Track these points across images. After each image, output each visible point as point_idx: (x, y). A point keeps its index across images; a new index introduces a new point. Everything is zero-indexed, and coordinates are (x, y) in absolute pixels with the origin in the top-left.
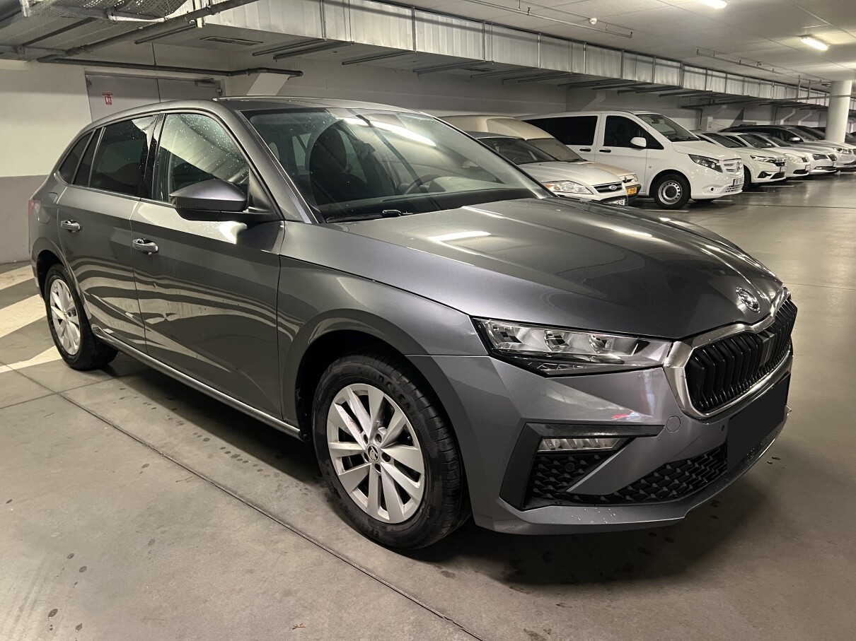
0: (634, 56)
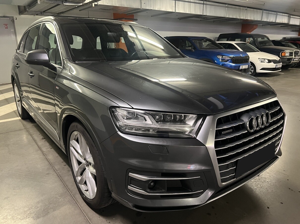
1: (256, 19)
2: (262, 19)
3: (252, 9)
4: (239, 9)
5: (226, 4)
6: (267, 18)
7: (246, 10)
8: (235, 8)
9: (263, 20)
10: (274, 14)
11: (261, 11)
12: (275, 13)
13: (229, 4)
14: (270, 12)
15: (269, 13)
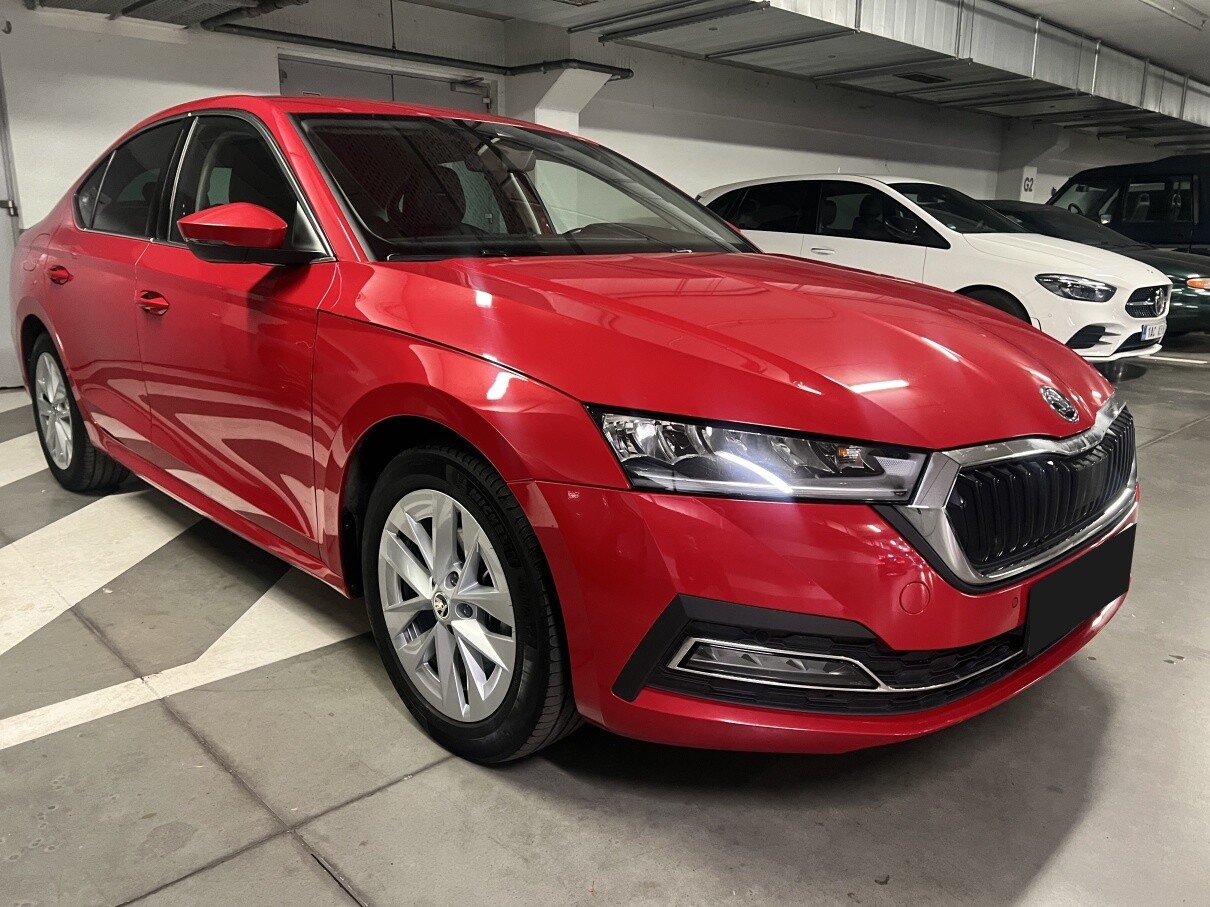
0: (1160, 71)
1: (1124, 101)
2: (1141, 103)
3: (1115, 53)
4: (1076, 45)
5: (1034, 16)
6: (1159, 100)
7: (1098, 52)
8: (1064, 41)
9: (1145, 107)
10: (1177, 84)
11: (1141, 64)
12: (1180, 79)
13: (1045, 20)
14: (1168, 74)
15: (1164, 78)
